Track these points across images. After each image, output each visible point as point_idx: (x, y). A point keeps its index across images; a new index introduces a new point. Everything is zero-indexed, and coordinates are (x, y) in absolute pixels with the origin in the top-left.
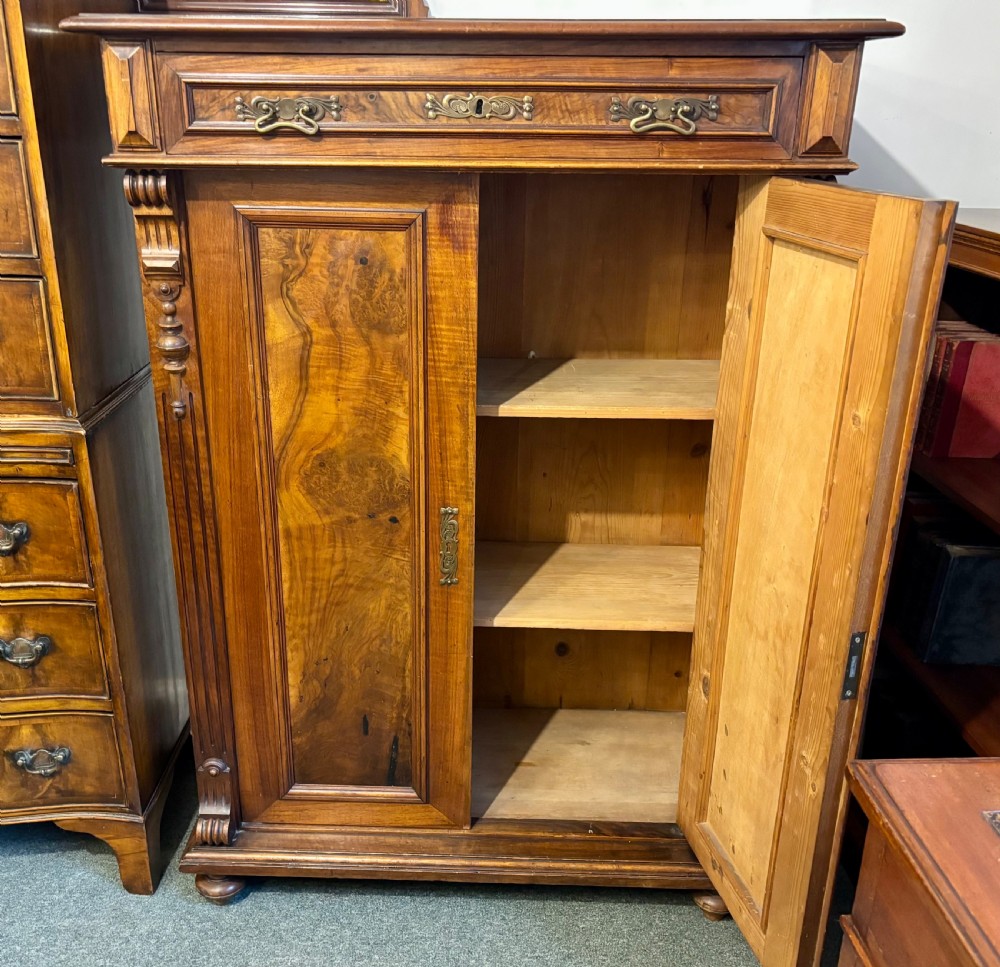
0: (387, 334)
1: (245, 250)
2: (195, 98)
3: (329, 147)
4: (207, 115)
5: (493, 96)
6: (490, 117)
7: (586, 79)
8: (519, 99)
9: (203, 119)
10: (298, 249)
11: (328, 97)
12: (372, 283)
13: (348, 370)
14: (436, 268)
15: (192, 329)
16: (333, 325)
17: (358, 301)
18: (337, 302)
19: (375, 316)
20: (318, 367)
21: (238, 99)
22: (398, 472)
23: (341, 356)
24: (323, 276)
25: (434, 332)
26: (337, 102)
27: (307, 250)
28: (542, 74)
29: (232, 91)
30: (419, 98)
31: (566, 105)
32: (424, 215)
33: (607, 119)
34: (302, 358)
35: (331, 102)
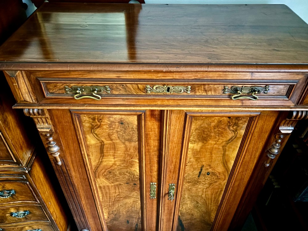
0: (131, 142)
1: (76, 123)
2: (47, 86)
4: (53, 91)
6: (173, 93)
8: (185, 87)
10: (96, 120)
12: (125, 129)
13: (117, 151)
16: (112, 140)
17: (120, 134)
18: (112, 134)
19: (127, 137)
20: (107, 150)
23: (115, 147)
24: (107, 128)
25: (148, 143)
27: (100, 121)
30: (143, 86)
31: (205, 89)
35: (106, 88)
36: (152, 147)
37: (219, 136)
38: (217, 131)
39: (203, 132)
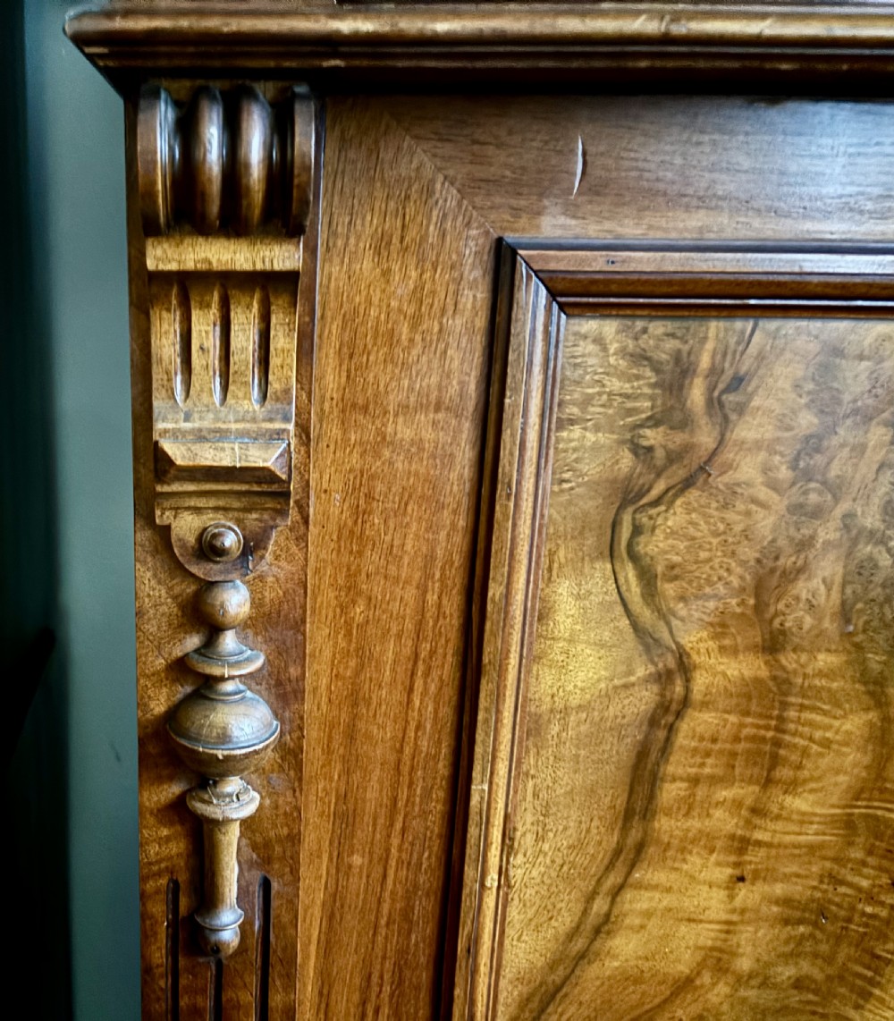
10: (697, 394)
13: (792, 786)
16: (773, 644)
17: (876, 566)
18: (800, 571)
20: (695, 781)
23: (777, 743)
24: (773, 485)
27: (730, 398)
34: (642, 754)
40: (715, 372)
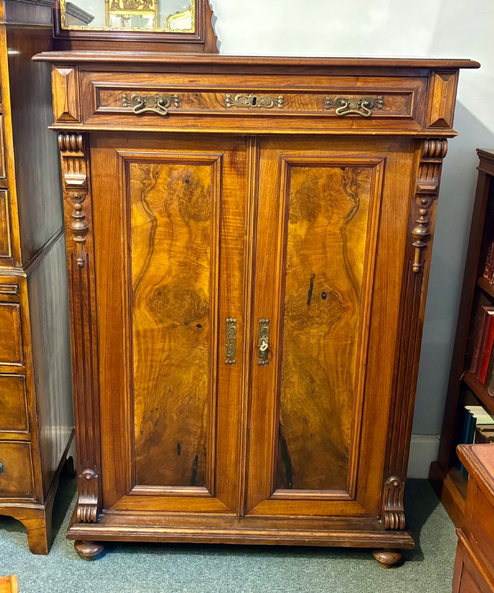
0: (199, 221)
1: (122, 176)
2: (101, 95)
3: (173, 121)
4: (106, 104)
5: (262, 96)
6: (260, 107)
7: (312, 87)
8: (276, 97)
9: (104, 106)
10: (151, 175)
11: (173, 95)
12: (192, 193)
13: (176, 240)
14: (227, 186)
15: (90, 218)
16: (169, 216)
17: (183, 203)
18: (172, 204)
19: (192, 211)
20: (160, 239)
21: (124, 96)
22: (202, 298)
23: (172, 233)
24: (165, 189)
25: (225, 220)
26: (178, 98)
27: (156, 176)
28: (288, 85)
29: (121, 91)
30: (222, 96)
31: (301, 101)
32: (222, 157)
33: (323, 108)
34: (151, 234)
35: (174, 98)
36: (231, 231)
37: (332, 207)
38: (328, 195)
39: (308, 198)
40: (153, 172)
